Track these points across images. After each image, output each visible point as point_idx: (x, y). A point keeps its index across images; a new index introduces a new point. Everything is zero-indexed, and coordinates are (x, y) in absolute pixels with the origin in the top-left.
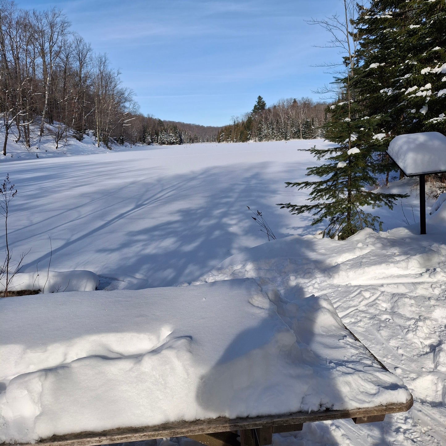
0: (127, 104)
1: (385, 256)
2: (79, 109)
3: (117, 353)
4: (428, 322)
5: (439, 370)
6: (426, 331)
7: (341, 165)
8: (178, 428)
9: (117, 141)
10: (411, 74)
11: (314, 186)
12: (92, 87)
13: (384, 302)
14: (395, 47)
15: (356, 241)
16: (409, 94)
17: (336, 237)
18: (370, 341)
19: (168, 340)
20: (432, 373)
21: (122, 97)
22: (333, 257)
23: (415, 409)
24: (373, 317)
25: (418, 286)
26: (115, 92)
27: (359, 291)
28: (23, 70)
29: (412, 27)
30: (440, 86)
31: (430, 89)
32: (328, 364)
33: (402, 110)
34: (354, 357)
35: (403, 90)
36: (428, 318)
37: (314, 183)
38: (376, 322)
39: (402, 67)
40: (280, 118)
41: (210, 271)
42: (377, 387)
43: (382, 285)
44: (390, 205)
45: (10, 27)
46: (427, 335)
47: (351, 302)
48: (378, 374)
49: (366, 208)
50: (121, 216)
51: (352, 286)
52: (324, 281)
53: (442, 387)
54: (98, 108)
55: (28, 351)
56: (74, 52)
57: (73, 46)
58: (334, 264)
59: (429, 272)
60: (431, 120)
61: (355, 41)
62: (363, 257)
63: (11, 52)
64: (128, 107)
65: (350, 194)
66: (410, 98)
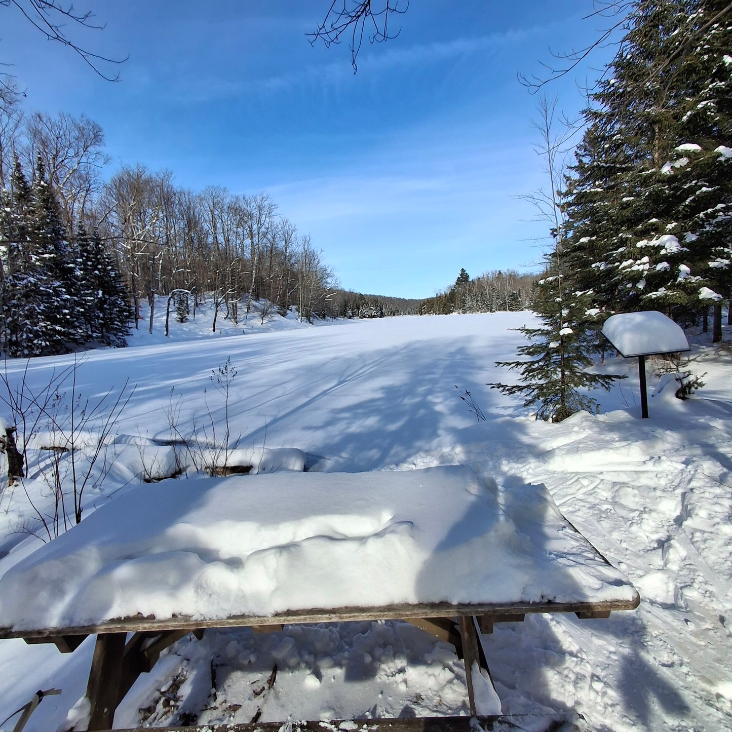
0: (329, 280)
1: (604, 441)
2: (283, 286)
3: (342, 534)
4: (653, 514)
5: (669, 569)
6: (652, 524)
7: (553, 345)
8: (402, 610)
9: (319, 316)
10: (625, 248)
11: (525, 366)
12: (296, 265)
13: (603, 490)
14: (607, 220)
15: (571, 424)
16: (624, 268)
17: (550, 420)
18: (590, 532)
19: (389, 524)
20: (661, 572)
21: (324, 274)
22: (548, 441)
23: (644, 609)
24: (593, 507)
25: (641, 475)
26: (318, 268)
27: (576, 478)
28: (233, 250)
29: (625, 199)
30: (659, 259)
31: (647, 263)
32: (548, 555)
33: (616, 284)
34: (574, 549)
35: (617, 264)
36: (654, 511)
37: (525, 363)
38: (596, 512)
39: (616, 241)
40: (485, 290)
41: (417, 452)
42: (601, 582)
43: (602, 473)
44: (607, 386)
45: (222, 212)
46: (654, 529)
47: (568, 490)
48: (600, 568)
49: (581, 389)
50: (324, 393)
51: (568, 473)
52: (539, 467)
53: (674, 587)
54: (302, 284)
55: (262, 528)
56: (279, 233)
57: (280, 227)
58: (549, 449)
59: (653, 461)
60: (650, 294)
61: (562, 212)
62: (580, 442)
63: (222, 234)
64: (331, 283)
65: (563, 375)
66: (625, 272)
